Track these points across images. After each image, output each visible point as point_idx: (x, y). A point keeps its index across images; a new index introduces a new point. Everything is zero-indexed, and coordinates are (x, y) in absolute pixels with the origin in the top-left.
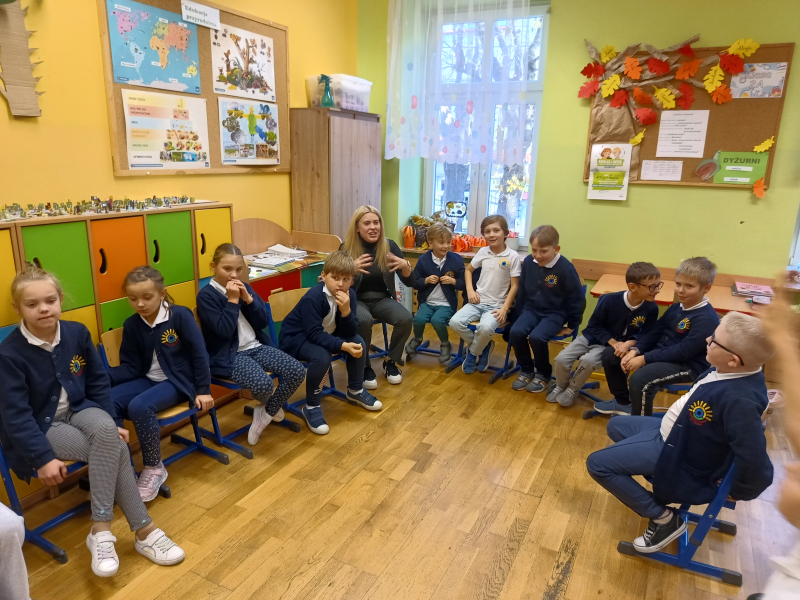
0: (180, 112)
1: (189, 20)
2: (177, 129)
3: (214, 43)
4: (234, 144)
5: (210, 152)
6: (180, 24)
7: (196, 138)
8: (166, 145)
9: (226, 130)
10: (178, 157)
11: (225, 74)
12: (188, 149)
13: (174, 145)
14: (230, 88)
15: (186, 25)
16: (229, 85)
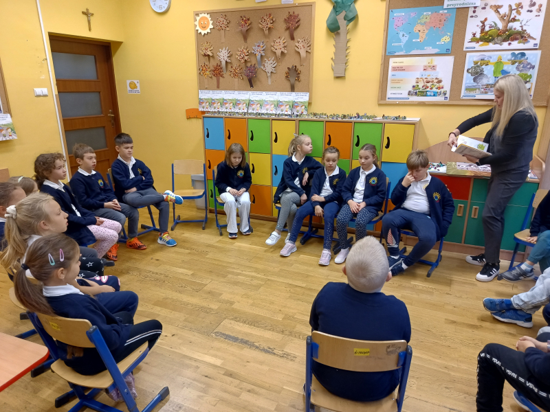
0: (430, 66)
1: (449, 7)
2: (424, 77)
3: (472, 17)
4: (475, 84)
5: (451, 90)
6: (441, 12)
7: (440, 82)
8: (414, 87)
9: (470, 75)
10: (424, 94)
11: (478, 36)
12: (431, 89)
13: (420, 86)
14: (481, 45)
15: (446, 11)
16: (481, 43)
